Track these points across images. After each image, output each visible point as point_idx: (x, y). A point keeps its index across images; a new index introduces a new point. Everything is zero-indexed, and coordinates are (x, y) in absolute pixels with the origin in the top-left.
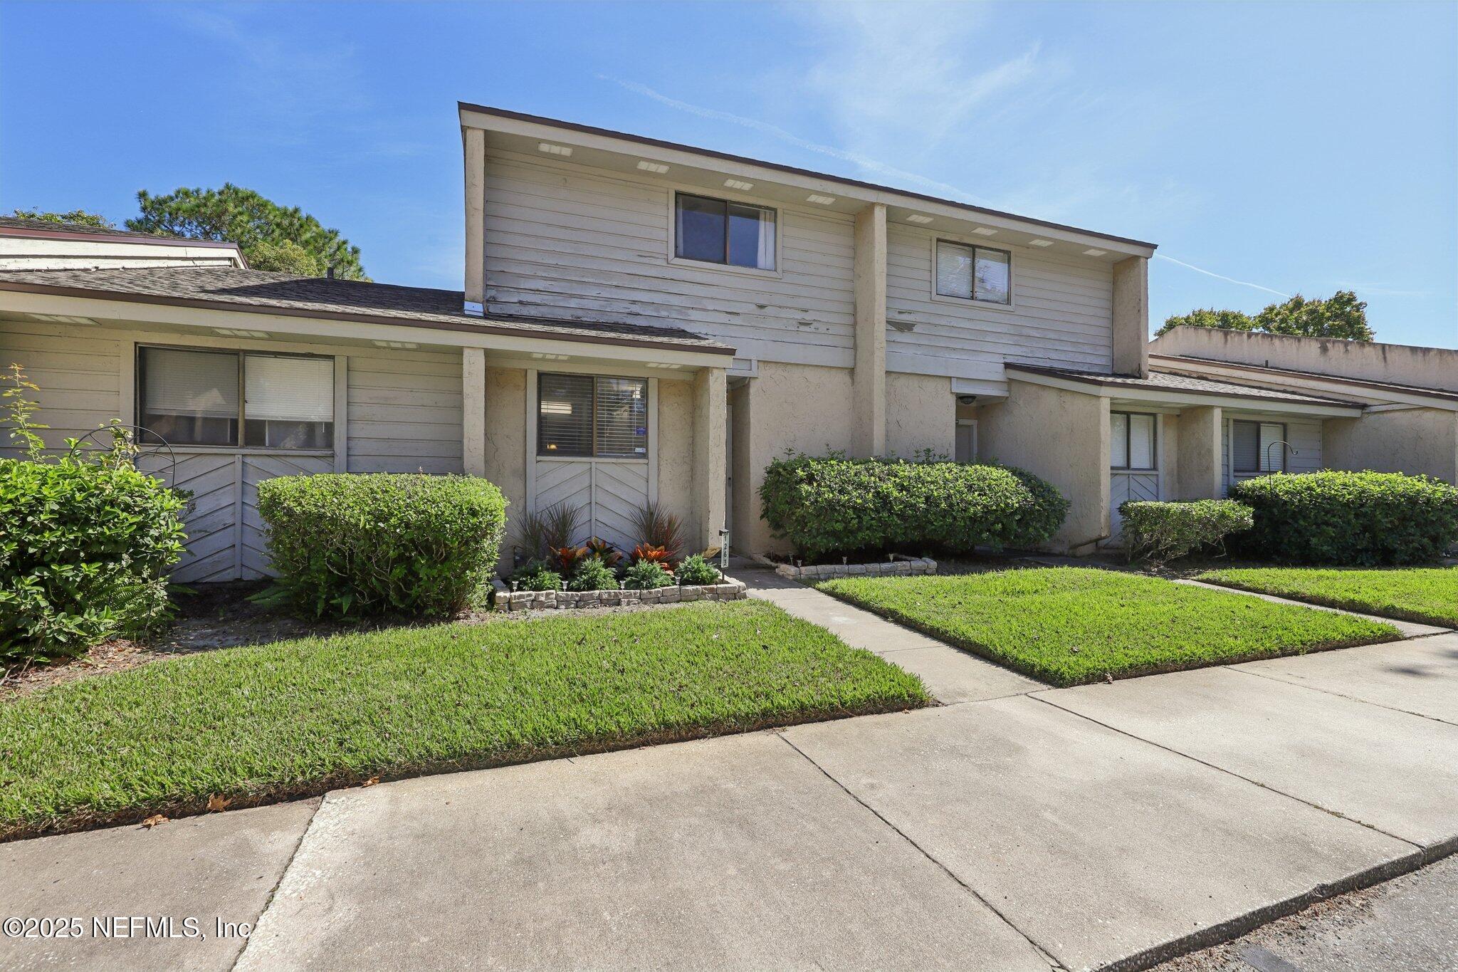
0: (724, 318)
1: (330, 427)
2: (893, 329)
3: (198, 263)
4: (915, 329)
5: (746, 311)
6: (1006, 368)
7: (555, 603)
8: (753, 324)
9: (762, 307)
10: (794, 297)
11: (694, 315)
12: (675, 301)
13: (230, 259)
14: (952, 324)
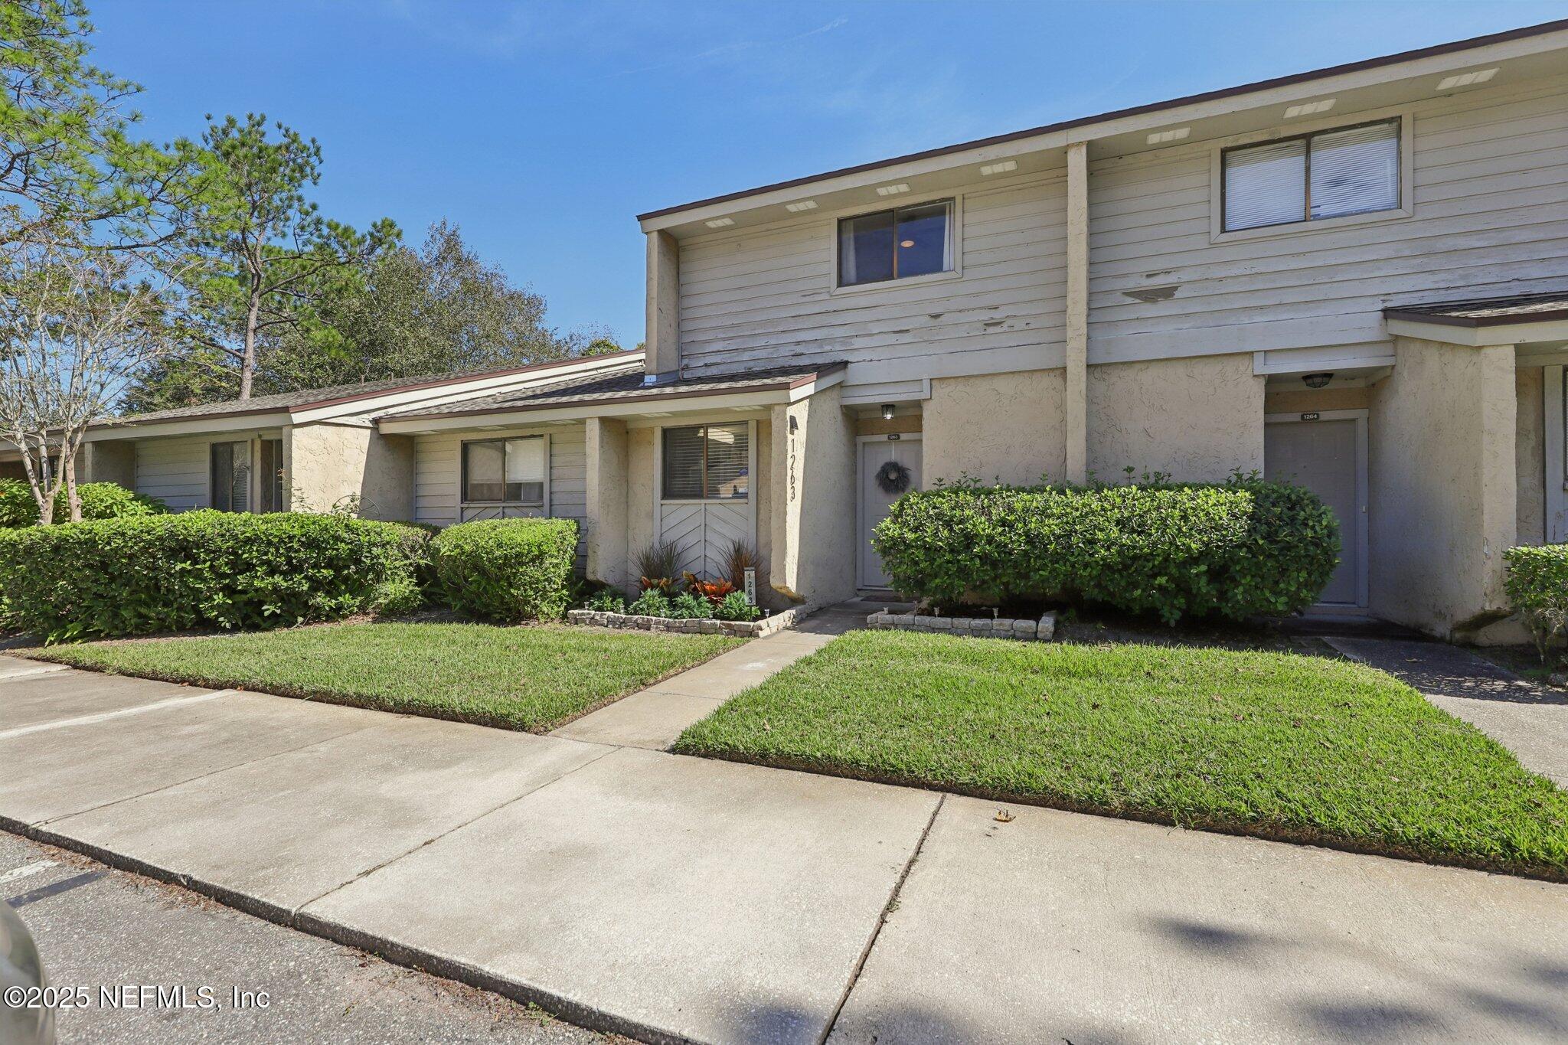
0: (892, 339)
1: (541, 485)
2: (1138, 301)
3: (599, 371)
4: (1178, 294)
5: (917, 326)
6: (1386, 318)
7: (605, 622)
8: (926, 338)
9: (936, 316)
10: (977, 295)
11: (858, 343)
12: (839, 332)
13: (640, 361)
14: (1254, 271)
